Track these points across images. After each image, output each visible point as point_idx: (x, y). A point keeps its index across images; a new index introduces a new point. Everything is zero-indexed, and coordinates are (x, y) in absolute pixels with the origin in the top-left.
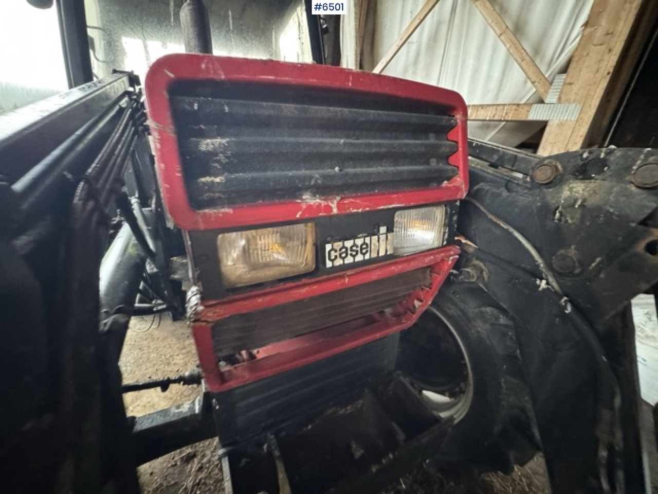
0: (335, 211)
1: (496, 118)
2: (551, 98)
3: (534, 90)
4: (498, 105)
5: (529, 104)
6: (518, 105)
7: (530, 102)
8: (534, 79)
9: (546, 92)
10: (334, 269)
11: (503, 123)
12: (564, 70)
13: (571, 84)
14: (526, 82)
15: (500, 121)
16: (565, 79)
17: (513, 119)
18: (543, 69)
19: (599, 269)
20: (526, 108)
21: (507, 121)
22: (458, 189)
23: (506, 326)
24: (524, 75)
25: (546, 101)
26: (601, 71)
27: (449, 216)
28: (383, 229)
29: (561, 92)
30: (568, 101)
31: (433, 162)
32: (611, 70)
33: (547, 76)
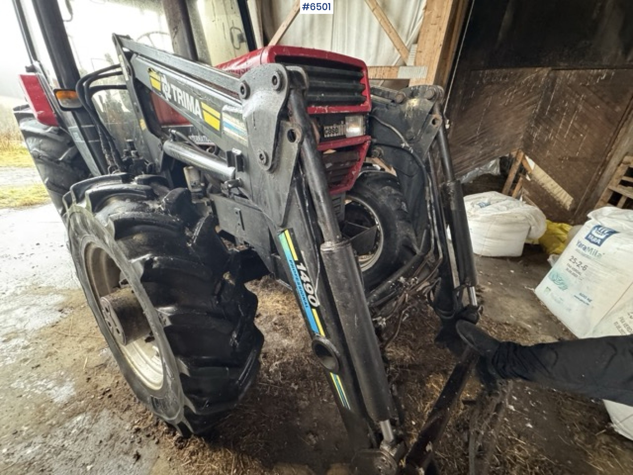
0: (327, 111)
1: (377, 77)
2: (410, 62)
3: (399, 56)
4: (378, 67)
5: (397, 67)
6: (390, 67)
7: (397, 65)
8: (398, 48)
9: (407, 57)
10: (327, 138)
11: (382, 81)
12: (416, 42)
13: (420, 52)
14: (394, 49)
15: (380, 79)
16: (417, 48)
17: (389, 78)
18: (404, 40)
19: (421, 135)
20: (396, 69)
21: (385, 80)
22: (367, 107)
23: (395, 195)
24: (392, 43)
25: (408, 64)
26: (437, 44)
27: (365, 120)
28: (342, 122)
29: (416, 58)
30: (420, 65)
31: (356, 94)
32: (442, 43)
33: (406, 45)
